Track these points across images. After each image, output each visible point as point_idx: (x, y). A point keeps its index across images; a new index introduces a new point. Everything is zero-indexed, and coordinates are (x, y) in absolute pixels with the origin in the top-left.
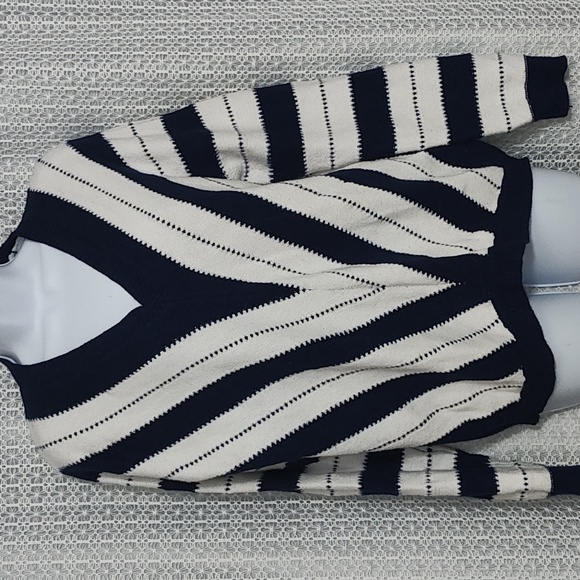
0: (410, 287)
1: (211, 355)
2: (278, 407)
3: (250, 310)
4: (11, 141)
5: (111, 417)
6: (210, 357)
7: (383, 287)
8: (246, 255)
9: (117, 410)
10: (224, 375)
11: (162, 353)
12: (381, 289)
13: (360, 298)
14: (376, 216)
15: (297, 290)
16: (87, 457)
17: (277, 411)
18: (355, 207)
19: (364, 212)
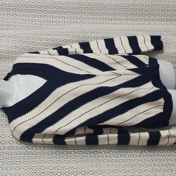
0: (128, 76)
1: (71, 90)
2: (91, 109)
3: (82, 81)
4: (9, 55)
5: (39, 114)
6: (71, 91)
7: (120, 75)
8: (80, 69)
9: (41, 112)
10: (75, 98)
11: (56, 89)
12: (120, 76)
13: (114, 78)
14: (116, 61)
15: (96, 76)
16: (30, 128)
17: (91, 110)
18: (110, 58)
19: (113, 60)
